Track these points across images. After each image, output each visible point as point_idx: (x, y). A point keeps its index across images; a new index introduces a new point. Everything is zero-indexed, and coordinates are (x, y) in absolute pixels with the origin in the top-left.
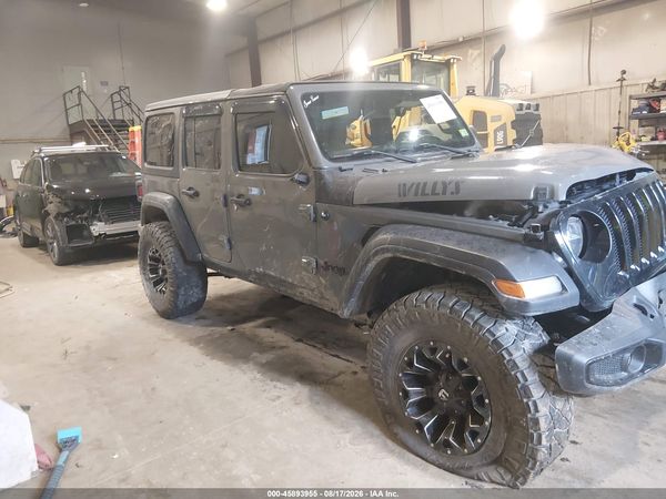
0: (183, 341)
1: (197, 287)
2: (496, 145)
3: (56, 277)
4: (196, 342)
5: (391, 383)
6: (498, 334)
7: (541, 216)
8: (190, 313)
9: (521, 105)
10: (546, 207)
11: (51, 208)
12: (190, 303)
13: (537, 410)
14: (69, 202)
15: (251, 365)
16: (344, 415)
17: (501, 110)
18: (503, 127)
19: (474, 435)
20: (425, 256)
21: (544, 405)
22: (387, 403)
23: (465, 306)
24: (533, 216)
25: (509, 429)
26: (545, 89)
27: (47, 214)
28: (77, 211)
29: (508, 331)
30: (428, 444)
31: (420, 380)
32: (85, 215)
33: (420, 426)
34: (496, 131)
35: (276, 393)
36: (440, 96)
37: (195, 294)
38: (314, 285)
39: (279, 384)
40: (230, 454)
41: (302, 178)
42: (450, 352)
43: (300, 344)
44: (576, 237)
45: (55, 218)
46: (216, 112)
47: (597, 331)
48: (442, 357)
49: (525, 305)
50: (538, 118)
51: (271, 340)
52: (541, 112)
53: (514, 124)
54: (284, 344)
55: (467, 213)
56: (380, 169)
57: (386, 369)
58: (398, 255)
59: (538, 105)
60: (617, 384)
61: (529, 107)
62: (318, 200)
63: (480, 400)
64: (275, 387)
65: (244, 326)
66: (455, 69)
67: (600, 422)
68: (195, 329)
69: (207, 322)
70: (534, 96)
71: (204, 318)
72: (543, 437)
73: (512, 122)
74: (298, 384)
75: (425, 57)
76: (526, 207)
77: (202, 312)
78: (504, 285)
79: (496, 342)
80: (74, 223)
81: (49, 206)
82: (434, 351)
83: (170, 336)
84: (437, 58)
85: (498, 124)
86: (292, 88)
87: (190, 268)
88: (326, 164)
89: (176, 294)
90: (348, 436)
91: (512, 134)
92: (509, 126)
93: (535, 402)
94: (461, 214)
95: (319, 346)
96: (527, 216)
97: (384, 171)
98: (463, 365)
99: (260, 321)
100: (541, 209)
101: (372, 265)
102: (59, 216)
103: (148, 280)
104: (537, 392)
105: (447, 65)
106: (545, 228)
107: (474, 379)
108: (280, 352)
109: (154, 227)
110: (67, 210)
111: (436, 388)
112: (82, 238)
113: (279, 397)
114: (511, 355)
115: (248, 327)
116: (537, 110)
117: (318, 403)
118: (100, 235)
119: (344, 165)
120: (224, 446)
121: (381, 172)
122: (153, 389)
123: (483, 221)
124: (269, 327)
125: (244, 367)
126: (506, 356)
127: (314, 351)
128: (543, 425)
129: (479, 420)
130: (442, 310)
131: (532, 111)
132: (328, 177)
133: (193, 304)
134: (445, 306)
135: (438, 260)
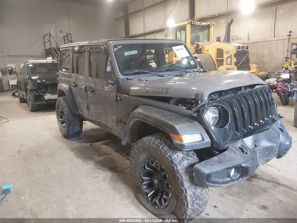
0: (69, 149)
1: (78, 125)
2: (227, 64)
3: (29, 117)
4: (73, 150)
5: (138, 175)
6: (173, 157)
7: (199, 105)
8: (75, 137)
9: (239, 46)
10: (202, 102)
11: (29, 87)
12: (74, 132)
13: (186, 192)
14: (36, 85)
15: (92, 162)
16: (122, 187)
17: (230, 48)
18: (230, 57)
19: (165, 201)
20: (149, 121)
21: (190, 191)
22: (136, 183)
23: (162, 144)
24: (196, 106)
25: (177, 200)
26: (254, 38)
27: (27, 90)
28: (40, 89)
29: (178, 156)
30: (149, 203)
31: (149, 174)
32: (43, 91)
33: (147, 194)
34: (227, 58)
35: (97, 175)
36: (183, 46)
37: (77, 129)
38: (117, 129)
39: (100, 171)
40: (68, 201)
41: (112, 82)
42: (158, 163)
43: (117, 153)
44: (215, 115)
45: (30, 91)
46: (83, 51)
47: (217, 159)
48: (155, 165)
49: (183, 146)
50: (248, 52)
51: (105, 150)
52: (249, 50)
53: (235, 55)
54: (110, 153)
55: (171, 102)
56: (144, 80)
57: (136, 169)
58: (140, 119)
59: (247, 47)
60: (224, 183)
61: (243, 47)
62: (118, 92)
63: (168, 185)
64: (98, 172)
65: (96, 143)
66: (212, 29)
67: (231, 198)
68: (75, 144)
69: (82, 141)
70: (249, 42)
71: (81, 139)
72: (189, 204)
73: (235, 54)
74: (108, 172)
75: (198, 23)
76: (194, 101)
77: (81, 136)
78: (175, 136)
79: (171, 161)
80: (37, 94)
81: (29, 86)
82: (152, 162)
83: (64, 146)
84: (203, 24)
85: (229, 55)
86: (111, 42)
87: (75, 117)
88: (121, 77)
89: (68, 128)
90: (119, 197)
91: (234, 60)
92: (233, 56)
93: (185, 189)
94: (169, 103)
95: (124, 154)
96: (194, 105)
97: (146, 80)
98: (162, 170)
99: (104, 142)
100: (200, 102)
101: (132, 123)
102: (32, 90)
103: (59, 121)
104: (187, 184)
105: (208, 27)
106: (198, 111)
107: (166, 176)
108: (106, 156)
109: (61, 99)
110: (35, 88)
111: (154, 179)
112: (41, 100)
113: (98, 177)
114: (177, 167)
115: (97, 144)
116: (247, 49)
117: (113, 181)
118: (48, 99)
119: (129, 77)
120: (67, 197)
121: (145, 81)
122: (48, 170)
123: (176, 107)
124: (106, 145)
125: (89, 162)
126: (175, 167)
127: (121, 157)
128: (189, 199)
129: (167, 194)
130: (153, 145)
131: (244, 49)
132: (121, 83)
133: (76, 133)
134: (155, 144)
135: (153, 123)
